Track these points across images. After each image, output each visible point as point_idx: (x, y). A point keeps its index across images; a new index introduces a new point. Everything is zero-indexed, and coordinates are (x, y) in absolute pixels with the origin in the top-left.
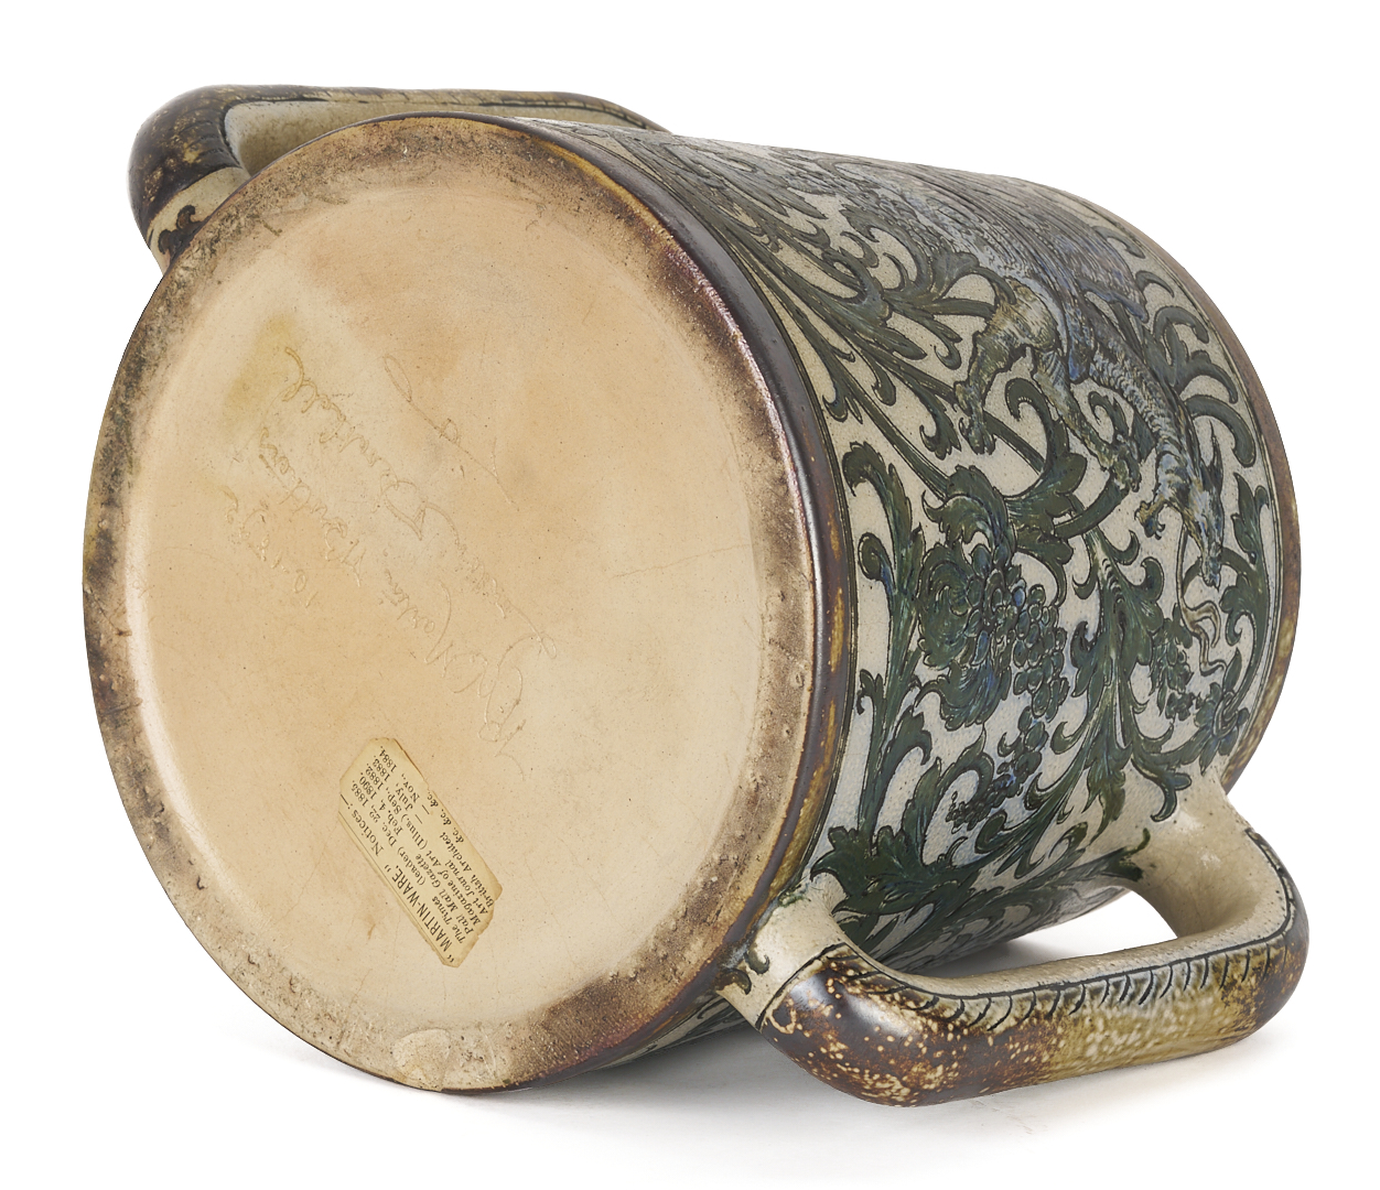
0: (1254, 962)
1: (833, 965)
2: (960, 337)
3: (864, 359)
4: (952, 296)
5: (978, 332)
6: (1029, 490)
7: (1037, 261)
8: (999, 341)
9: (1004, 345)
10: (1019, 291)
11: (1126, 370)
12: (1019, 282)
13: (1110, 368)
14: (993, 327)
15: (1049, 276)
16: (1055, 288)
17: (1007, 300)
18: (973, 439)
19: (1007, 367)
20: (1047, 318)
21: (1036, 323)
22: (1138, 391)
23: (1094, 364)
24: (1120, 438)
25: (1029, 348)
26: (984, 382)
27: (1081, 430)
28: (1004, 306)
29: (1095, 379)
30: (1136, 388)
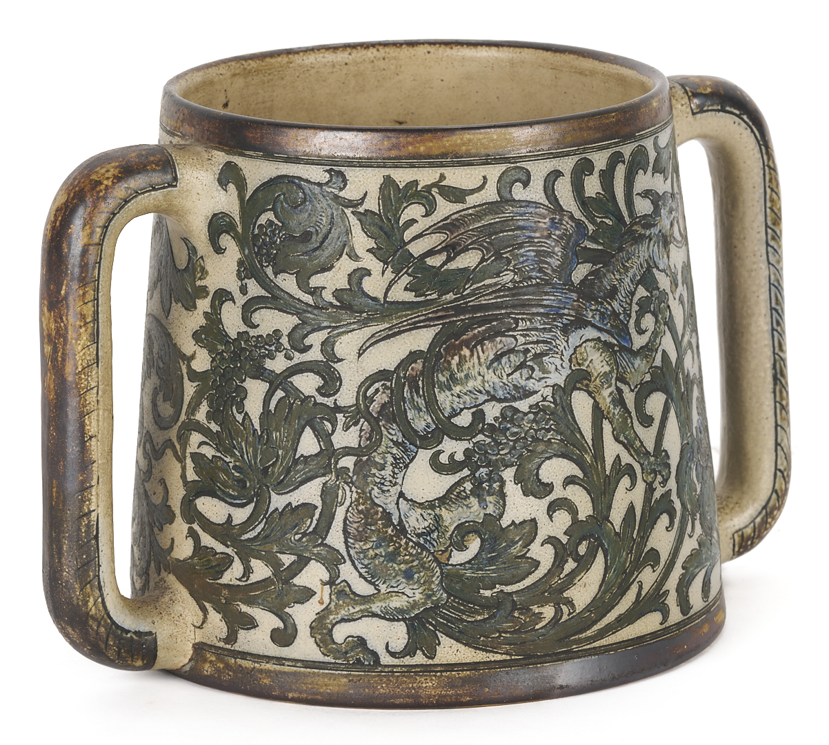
0: (774, 185)
1: (741, 551)
2: (618, 456)
3: (641, 572)
4: (591, 442)
5: (613, 432)
6: (677, 418)
7: (551, 314)
8: (616, 414)
9: (618, 410)
10: (581, 362)
11: (620, 279)
12: (573, 354)
13: (621, 298)
14: (608, 413)
15: (564, 314)
16: (573, 316)
17: (588, 383)
18: (666, 474)
19: (630, 414)
20: (597, 345)
21: (601, 362)
22: (630, 273)
23: (620, 314)
24: (652, 308)
25: (618, 382)
26: (640, 446)
27: (653, 351)
28: (593, 389)
29: (628, 319)
30: (629, 275)
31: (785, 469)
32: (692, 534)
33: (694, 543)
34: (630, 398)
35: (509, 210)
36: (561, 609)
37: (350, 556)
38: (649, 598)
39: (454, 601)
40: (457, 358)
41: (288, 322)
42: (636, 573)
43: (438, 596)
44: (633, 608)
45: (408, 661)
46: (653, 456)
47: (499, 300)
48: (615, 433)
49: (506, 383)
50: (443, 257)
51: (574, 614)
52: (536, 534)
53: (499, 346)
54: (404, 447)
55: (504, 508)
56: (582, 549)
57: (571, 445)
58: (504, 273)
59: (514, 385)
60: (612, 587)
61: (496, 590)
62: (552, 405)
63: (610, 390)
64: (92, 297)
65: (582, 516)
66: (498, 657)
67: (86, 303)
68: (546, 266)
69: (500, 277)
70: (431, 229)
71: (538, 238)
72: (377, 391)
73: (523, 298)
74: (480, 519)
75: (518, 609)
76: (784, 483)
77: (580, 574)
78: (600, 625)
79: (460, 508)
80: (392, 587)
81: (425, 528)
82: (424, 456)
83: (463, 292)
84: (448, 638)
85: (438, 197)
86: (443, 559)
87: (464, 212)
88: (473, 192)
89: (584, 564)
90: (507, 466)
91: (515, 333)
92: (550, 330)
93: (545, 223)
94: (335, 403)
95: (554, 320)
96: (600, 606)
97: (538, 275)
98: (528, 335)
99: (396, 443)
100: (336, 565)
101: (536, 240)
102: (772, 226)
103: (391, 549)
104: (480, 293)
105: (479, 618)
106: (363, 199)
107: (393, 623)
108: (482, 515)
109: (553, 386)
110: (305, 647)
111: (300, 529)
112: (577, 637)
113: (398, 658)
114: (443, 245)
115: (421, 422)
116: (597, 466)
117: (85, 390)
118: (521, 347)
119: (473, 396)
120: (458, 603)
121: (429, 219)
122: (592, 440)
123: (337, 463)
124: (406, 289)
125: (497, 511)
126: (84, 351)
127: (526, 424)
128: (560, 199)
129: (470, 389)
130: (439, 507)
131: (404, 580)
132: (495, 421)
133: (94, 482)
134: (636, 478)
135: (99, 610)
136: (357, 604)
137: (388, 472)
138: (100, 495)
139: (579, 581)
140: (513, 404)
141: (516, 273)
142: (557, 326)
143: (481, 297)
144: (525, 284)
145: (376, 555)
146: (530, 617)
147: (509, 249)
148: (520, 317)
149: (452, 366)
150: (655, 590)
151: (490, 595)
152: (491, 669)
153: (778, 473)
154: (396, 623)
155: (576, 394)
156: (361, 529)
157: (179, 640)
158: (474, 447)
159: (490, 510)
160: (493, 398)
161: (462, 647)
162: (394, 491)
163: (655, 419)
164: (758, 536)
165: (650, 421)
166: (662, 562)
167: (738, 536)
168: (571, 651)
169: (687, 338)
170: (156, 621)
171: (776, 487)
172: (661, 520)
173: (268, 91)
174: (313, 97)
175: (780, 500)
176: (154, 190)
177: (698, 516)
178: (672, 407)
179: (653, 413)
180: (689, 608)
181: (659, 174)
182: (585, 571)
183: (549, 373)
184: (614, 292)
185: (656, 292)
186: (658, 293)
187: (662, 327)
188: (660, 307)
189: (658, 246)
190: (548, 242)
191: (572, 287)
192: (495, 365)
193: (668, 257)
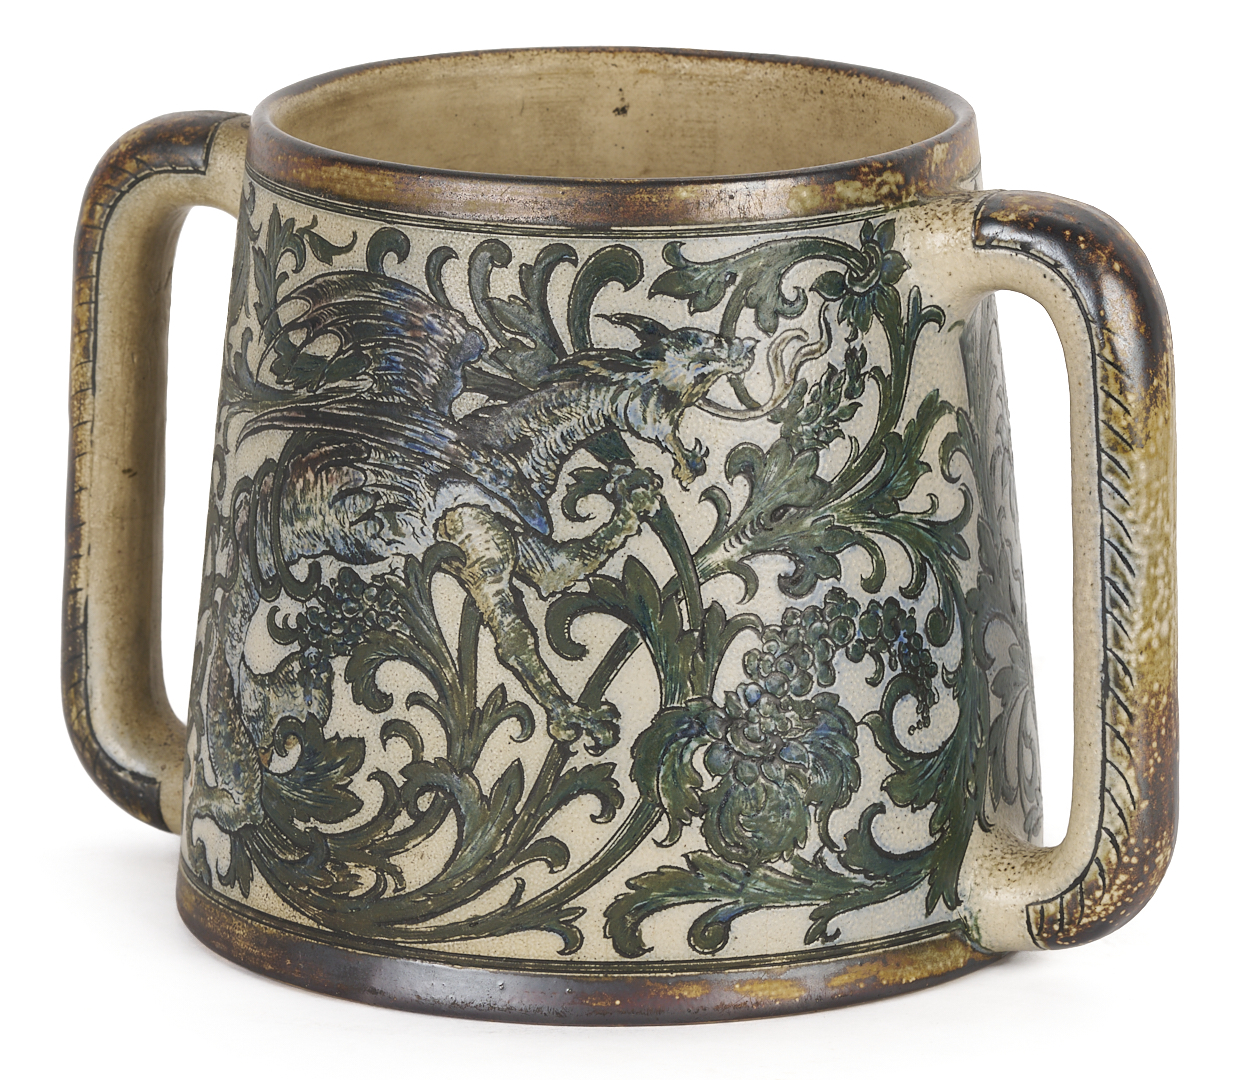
0: (1113, 388)
2: (502, 686)
3: (523, 865)
4: (456, 654)
5: (496, 649)
6: (656, 664)
7: (415, 453)
8: (506, 624)
9: (510, 619)
10: (451, 533)
11: (540, 431)
12: (440, 519)
13: (537, 458)
14: (491, 619)
15: (433, 457)
16: (447, 464)
17: (461, 566)
18: (605, 738)
19: (534, 632)
20: (481, 516)
21: (487, 542)
22: (563, 427)
23: (532, 481)
24: (609, 488)
25: (514, 579)
26: (548, 683)
27: (600, 551)
28: (468, 578)
29: (548, 492)
30: (559, 428)
31: (1119, 832)
32: (667, 843)
33: (674, 857)
35: (376, 290)
36: (385, 880)
37: (207, 726)
38: (537, 908)
39: (269, 823)
40: (301, 481)
42: (512, 865)
43: (257, 811)
44: (502, 914)
45: (228, 892)
46: (576, 704)
47: (352, 414)
48: (500, 651)
49: (348, 534)
50: (304, 334)
51: (402, 893)
52: (362, 762)
53: (345, 480)
54: (251, 591)
55: (330, 712)
56: (424, 803)
57: (423, 648)
58: (361, 377)
59: (356, 539)
60: (466, 872)
61: (309, 825)
62: (404, 585)
63: (497, 587)
64: (88, 298)
65: (429, 755)
66: (305, 921)
68: (416, 381)
69: (356, 380)
70: (298, 292)
71: (407, 338)
72: (241, 503)
73: (380, 419)
74: (303, 718)
75: (330, 861)
76: (1114, 851)
77: (416, 838)
78: (440, 921)
79: (285, 696)
80: (225, 782)
81: (255, 711)
82: (264, 609)
83: (316, 390)
84: (259, 874)
85: (308, 249)
86: (265, 761)
87: (329, 278)
88: (340, 250)
89: (425, 825)
90: (338, 653)
91: (366, 467)
92: (410, 475)
93: (421, 320)
95: (419, 462)
96: (443, 893)
97: (403, 391)
98: (380, 474)
99: (246, 583)
100: (201, 736)
101: (406, 341)
102: (1109, 451)
103: (229, 729)
104: (332, 397)
105: (290, 857)
106: (260, 231)
108: (305, 713)
112: (403, 926)
113: (223, 885)
114: (306, 317)
115: (265, 560)
116: (463, 690)
118: (370, 488)
119: (312, 541)
120: (272, 828)
121: (298, 277)
122: (459, 650)
123: (214, 595)
125: (321, 713)
126: (77, 369)
127: (366, 601)
128: (446, 290)
129: (309, 529)
130: (269, 686)
131: (233, 777)
132: (331, 584)
134: (534, 727)
135: (83, 728)
136: (205, 796)
138: (92, 572)
139: (414, 846)
140: (354, 567)
141: (375, 381)
142: (421, 473)
143: (333, 403)
144: (385, 400)
145: (220, 732)
146: (344, 877)
147: (370, 344)
148: (374, 444)
149: (296, 492)
150: (550, 901)
151: (303, 830)
152: (298, 935)
153: (1104, 835)
154: (224, 835)
155: (438, 578)
156: (215, 693)
158: (307, 613)
159: (314, 709)
160: (331, 552)
161: (271, 892)
162: (239, 649)
163: (591, 650)
164: (1071, 922)
165: (578, 652)
166: (574, 864)
167: (1035, 912)
168: (394, 944)
169: (727, 556)
170: (168, 766)
171: (1097, 855)
172: (580, 800)
173: (707, 107)
174: (778, 130)
175: (1106, 876)
176: (175, 171)
177: (697, 822)
178: (644, 645)
179: (588, 642)
180: (640, 948)
181: (673, 299)
182: (425, 836)
183: (403, 535)
184: (522, 446)
185: (623, 467)
186: (629, 470)
187: (634, 523)
188: (633, 492)
189: (645, 402)
190: (422, 348)
191: (450, 421)
192: (338, 504)
193: (676, 425)
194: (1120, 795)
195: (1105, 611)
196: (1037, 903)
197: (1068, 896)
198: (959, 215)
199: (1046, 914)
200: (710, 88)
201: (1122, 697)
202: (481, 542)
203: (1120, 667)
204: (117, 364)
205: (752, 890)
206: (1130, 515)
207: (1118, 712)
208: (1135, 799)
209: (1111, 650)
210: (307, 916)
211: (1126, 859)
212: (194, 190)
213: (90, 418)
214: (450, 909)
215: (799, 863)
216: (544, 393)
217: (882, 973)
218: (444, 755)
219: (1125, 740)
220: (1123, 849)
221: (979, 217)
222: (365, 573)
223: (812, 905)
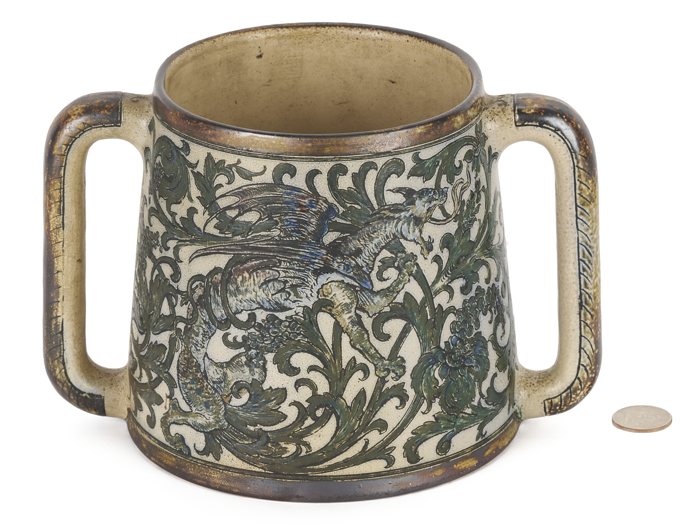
0: (583, 179)
1: (552, 412)
2: (354, 357)
3: (368, 433)
4: (331, 346)
5: (350, 342)
6: (418, 336)
7: (305, 261)
8: (354, 330)
9: (356, 328)
10: (326, 294)
11: (365, 245)
12: (320, 289)
13: (365, 257)
14: (347, 329)
15: (315, 263)
16: (322, 264)
17: (332, 308)
18: (400, 372)
19: (367, 332)
20: (340, 285)
21: (343, 296)
22: (376, 241)
23: (363, 267)
24: (396, 264)
25: (357, 310)
26: (375, 353)
27: (394, 292)
28: (335, 313)
29: (370, 270)
30: (374, 242)
31: (587, 365)
32: (427, 412)
33: (430, 418)
34: (368, 322)
35: (280, 191)
36: (301, 448)
37: (179, 384)
38: (374, 451)
39: (231, 428)
40: (241, 277)
41: (161, 229)
42: (363, 434)
43: (223, 423)
44: (359, 455)
45: (204, 458)
46: (387, 360)
47: (269, 246)
48: (352, 342)
49: (271, 299)
50: (236, 212)
51: (310, 453)
52: (286, 398)
53: (268, 276)
54: (209, 326)
55: (265, 378)
56: (319, 413)
57: (315, 346)
58: (274, 230)
59: (276, 302)
60: (341, 440)
61: (257, 427)
62: (303, 319)
63: (349, 315)
64: (59, 187)
65: (320, 392)
66: (257, 469)
67: (55, 190)
68: (304, 230)
69: (270, 231)
70: (231, 193)
72: (197, 286)
73: (286, 248)
74: (250, 381)
75: (270, 442)
76: (586, 373)
77: (316, 428)
78: (330, 463)
79: (238, 372)
80: (198, 410)
81: (217, 379)
82: (219, 334)
83: (247, 236)
84: (227, 450)
85: (236, 174)
86: (226, 401)
87: (250, 186)
88: (257, 174)
89: (320, 422)
90: (268, 352)
91: (279, 269)
92: (303, 271)
93: (305, 202)
94: (177, 287)
95: (308, 265)
96: (330, 451)
97: (297, 235)
98: (287, 272)
99: (205, 322)
100: (173, 387)
101: (297, 212)
102: (581, 206)
103: (199, 386)
104: (257, 239)
105: (246, 442)
106: (197, 164)
107: (198, 432)
108: (251, 379)
109: (304, 307)
110: (158, 432)
111: (159, 359)
112: (312, 467)
113: (200, 455)
114: (237, 204)
115: (219, 313)
116: (335, 362)
117: (55, 242)
118: (282, 278)
119: (250, 303)
120: (234, 430)
121: (230, 186)
122: (332, 345)
123: (176, 325)
124: (215, 227)
125: (261, 379)
126: (54, 219)
127: (283, 328)
128: (317, 188)
129: (247, 298)
130: (226, 368)
131: (204, 408)
132: (262, 322)
133: (60, 299)
134: (369, 373)
135: (63, 377)
136: (181, 415)
137: (200, 338)
138: (65, 308)
139: (315, 432)
140: (275, 313)
141: (281, 231)
142: (309, 270)
143: (258, 242)
144: (288, 239)
145: (191, 387)
146: (279, 449)
147: (278, 215)
148: (283, 259)
149: (238, 282)
150: (380, 446)
151: (253, 430)
152: (253, 475)
153: (581, 367)
154: (199, 433)
155: (321, 315)
156: (185, 370)
157: (120, 404)
158: (248, 335)
159: (256, 377)
160: (262, 307)
161: (235, 458)
162: (203, 351)
163: (392, 336)
164: (565, 405)
165: (387, 337)
166: (390, 429)
167: (548, 403)
168: (307, 475)
169: (443, 283)
170: (106, 389)
171: (579, 376)
172: (391, 401)
173: (298, 49)
174: (334, 56)
175: (582, 384)
176: (104, 126)
177: (437, 400)
178: (413, 329)
179: (391, 332)
180: (418, 459)
181: (417, 177)
182: (320, 427)
183: (302, 298)
184: (358, 252)
185: (401, 254)
186: (404, 255)
187: (407, 277)
188: (406, 264)
189: (409, 224)
190: (306, 215)
191: (323, 246)
192: (264, 286)
193: (421, 231)
194: (588, 350)
195: (580, 273)
196: (549, 399)
197: (564, 395)
198: (506, 112)
199: (553, 403)
200: (300, 41)
201: (588, 308)
202: (341, 297)
203: (587, 296)
204: (74, 214)
205: (458, 424)
206: (590, 231)
207: (587, 315)
208: (594, 350)
209: (583, 290)
210: (258, 467)
211: (590, 376)
212: (114, 134)
213: (62, 240)
214: (335, 457)
215: (473, 407)
216: (367, 229)
217: (499, 444)
218: (328, 391)
219: (590, 326)
220: (590, 372)
221: (516, 112)
222: (282, 316)
223: (478, 424)
